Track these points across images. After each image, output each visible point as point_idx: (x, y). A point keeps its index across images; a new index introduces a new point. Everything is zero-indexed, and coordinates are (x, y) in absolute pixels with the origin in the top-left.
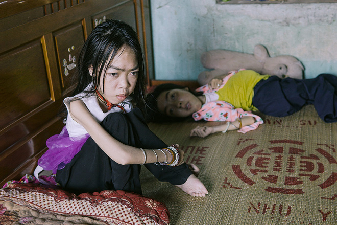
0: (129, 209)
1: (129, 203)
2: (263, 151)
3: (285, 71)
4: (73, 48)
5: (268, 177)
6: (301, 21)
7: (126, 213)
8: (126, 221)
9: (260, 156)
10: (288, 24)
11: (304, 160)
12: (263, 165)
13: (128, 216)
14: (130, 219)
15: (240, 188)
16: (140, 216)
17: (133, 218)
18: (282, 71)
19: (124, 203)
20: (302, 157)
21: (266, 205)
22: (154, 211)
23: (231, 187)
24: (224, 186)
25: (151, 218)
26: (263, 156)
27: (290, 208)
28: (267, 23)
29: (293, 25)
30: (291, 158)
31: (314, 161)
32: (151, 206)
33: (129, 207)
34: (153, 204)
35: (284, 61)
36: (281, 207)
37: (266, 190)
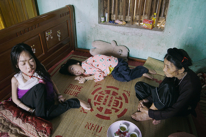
0: (34, 128)
1: (35, 125)
2: (102, 92)
3: (121, 53)
4: (34, 46)
5: (99, 108)
6: (129, 34)
7: (33, 129)
8: (32, 133)
9: (100, 95)
10: (124, 34)
11: (116, 99)
12: (100, 100)
13: (33, 131)
14: (33, 133)
15: (87, 113)
16: (38, 131)
17: (35, 132)
18: (120, 53)
19: (33, 125)
20: (116, 98)
21: (93, 124)
22: (45, 129)
23: (84, 112)
24: (81, 111)
25: (42, 132)
26: (102, 95)
27: (102, 127)
28: (117, 33)
29: (126, 35)
30: (112, 98)
31: (120, 101)
32: (44, 126)
33: (34, 127)
34: (45, 126)
35: (122, 48)
36: (98, 127)
37: (96, 115)
